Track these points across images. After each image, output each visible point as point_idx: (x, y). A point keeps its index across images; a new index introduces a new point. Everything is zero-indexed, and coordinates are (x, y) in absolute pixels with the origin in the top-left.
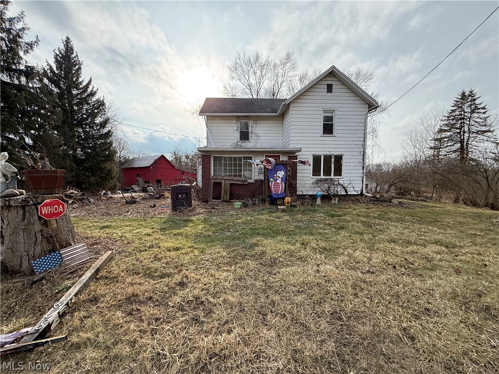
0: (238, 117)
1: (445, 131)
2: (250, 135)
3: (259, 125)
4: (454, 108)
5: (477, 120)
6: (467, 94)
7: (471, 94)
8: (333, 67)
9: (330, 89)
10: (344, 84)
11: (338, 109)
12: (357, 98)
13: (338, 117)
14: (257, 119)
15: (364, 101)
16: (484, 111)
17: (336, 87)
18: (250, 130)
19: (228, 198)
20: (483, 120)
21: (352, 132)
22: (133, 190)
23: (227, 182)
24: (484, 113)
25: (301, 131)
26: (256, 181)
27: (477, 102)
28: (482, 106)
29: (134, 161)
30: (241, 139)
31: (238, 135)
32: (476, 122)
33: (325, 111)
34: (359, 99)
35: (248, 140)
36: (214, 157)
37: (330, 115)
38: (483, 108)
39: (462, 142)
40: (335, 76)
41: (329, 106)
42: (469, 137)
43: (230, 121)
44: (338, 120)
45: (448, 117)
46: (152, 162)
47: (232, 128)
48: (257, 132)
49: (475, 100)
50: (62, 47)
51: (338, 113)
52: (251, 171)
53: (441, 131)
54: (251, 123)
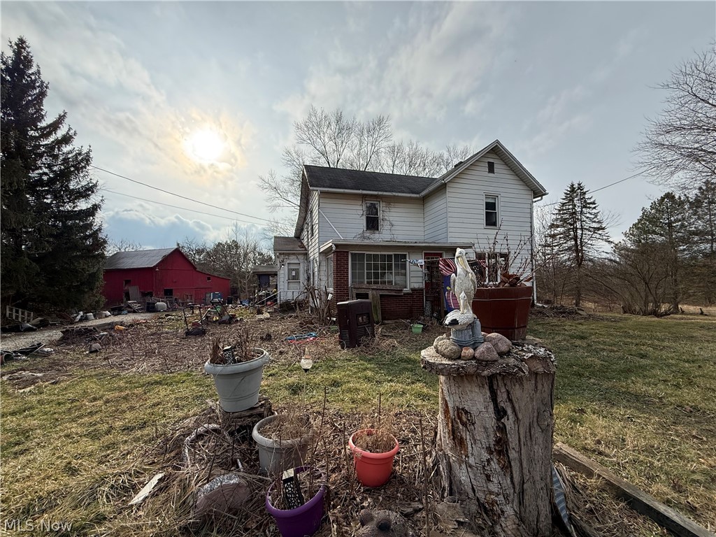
0: (364, 197)
1: (558, 226)
2: (381, 222)
3: (393, 210)
4: (565, 201)
5: (588, 215)
6: (576, 186)
7: (580, 187)
8: (497, 142)
9: (491, 168)
10: (506, 164)
11: (502, 194)
12: (521, 183)
13: (502, 204)
14: (390, 201)
15: (528, 186)
16: (594, 206)
17: (498, 167)
18: (380, 215)
19: (380, 317)
20: (593, 216)
21: (518, 224)
22: (129, 309)
23: (374, 292)
24: (595, 208)
25: (461, 220)
26: (412, 290)
27: (587, 196)
28: (592, 200)
29: (119, 259)
30: (368, 228)
31: (363, 222)
32: (587, 218)
33: (487, 196)
34: (523, 183)
35: (378, 230)
36: (352, 254)
37: (493, 201)
38: (594, 203)
39: (575, 238)
40: (496, 154)
41: (492, 190)
42: (582, 234)
43: (353, 202)
44: (502, 209)
45: (559, 211)
46: (159, 259)
47: (354, 212)
48: (391, 219)
49: (585, 193)
50: (9, 54)
51: (502, 199)
52: (405, 275)
53: (552, 226)
54: (381, 207)
